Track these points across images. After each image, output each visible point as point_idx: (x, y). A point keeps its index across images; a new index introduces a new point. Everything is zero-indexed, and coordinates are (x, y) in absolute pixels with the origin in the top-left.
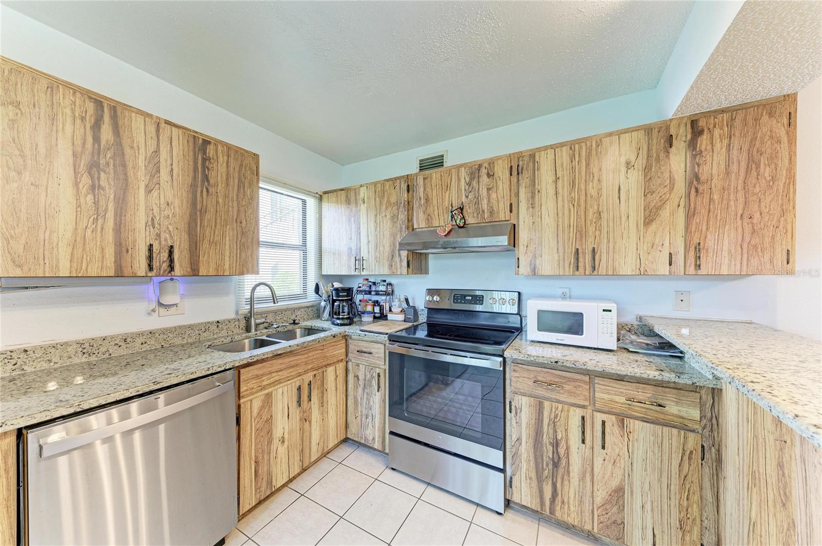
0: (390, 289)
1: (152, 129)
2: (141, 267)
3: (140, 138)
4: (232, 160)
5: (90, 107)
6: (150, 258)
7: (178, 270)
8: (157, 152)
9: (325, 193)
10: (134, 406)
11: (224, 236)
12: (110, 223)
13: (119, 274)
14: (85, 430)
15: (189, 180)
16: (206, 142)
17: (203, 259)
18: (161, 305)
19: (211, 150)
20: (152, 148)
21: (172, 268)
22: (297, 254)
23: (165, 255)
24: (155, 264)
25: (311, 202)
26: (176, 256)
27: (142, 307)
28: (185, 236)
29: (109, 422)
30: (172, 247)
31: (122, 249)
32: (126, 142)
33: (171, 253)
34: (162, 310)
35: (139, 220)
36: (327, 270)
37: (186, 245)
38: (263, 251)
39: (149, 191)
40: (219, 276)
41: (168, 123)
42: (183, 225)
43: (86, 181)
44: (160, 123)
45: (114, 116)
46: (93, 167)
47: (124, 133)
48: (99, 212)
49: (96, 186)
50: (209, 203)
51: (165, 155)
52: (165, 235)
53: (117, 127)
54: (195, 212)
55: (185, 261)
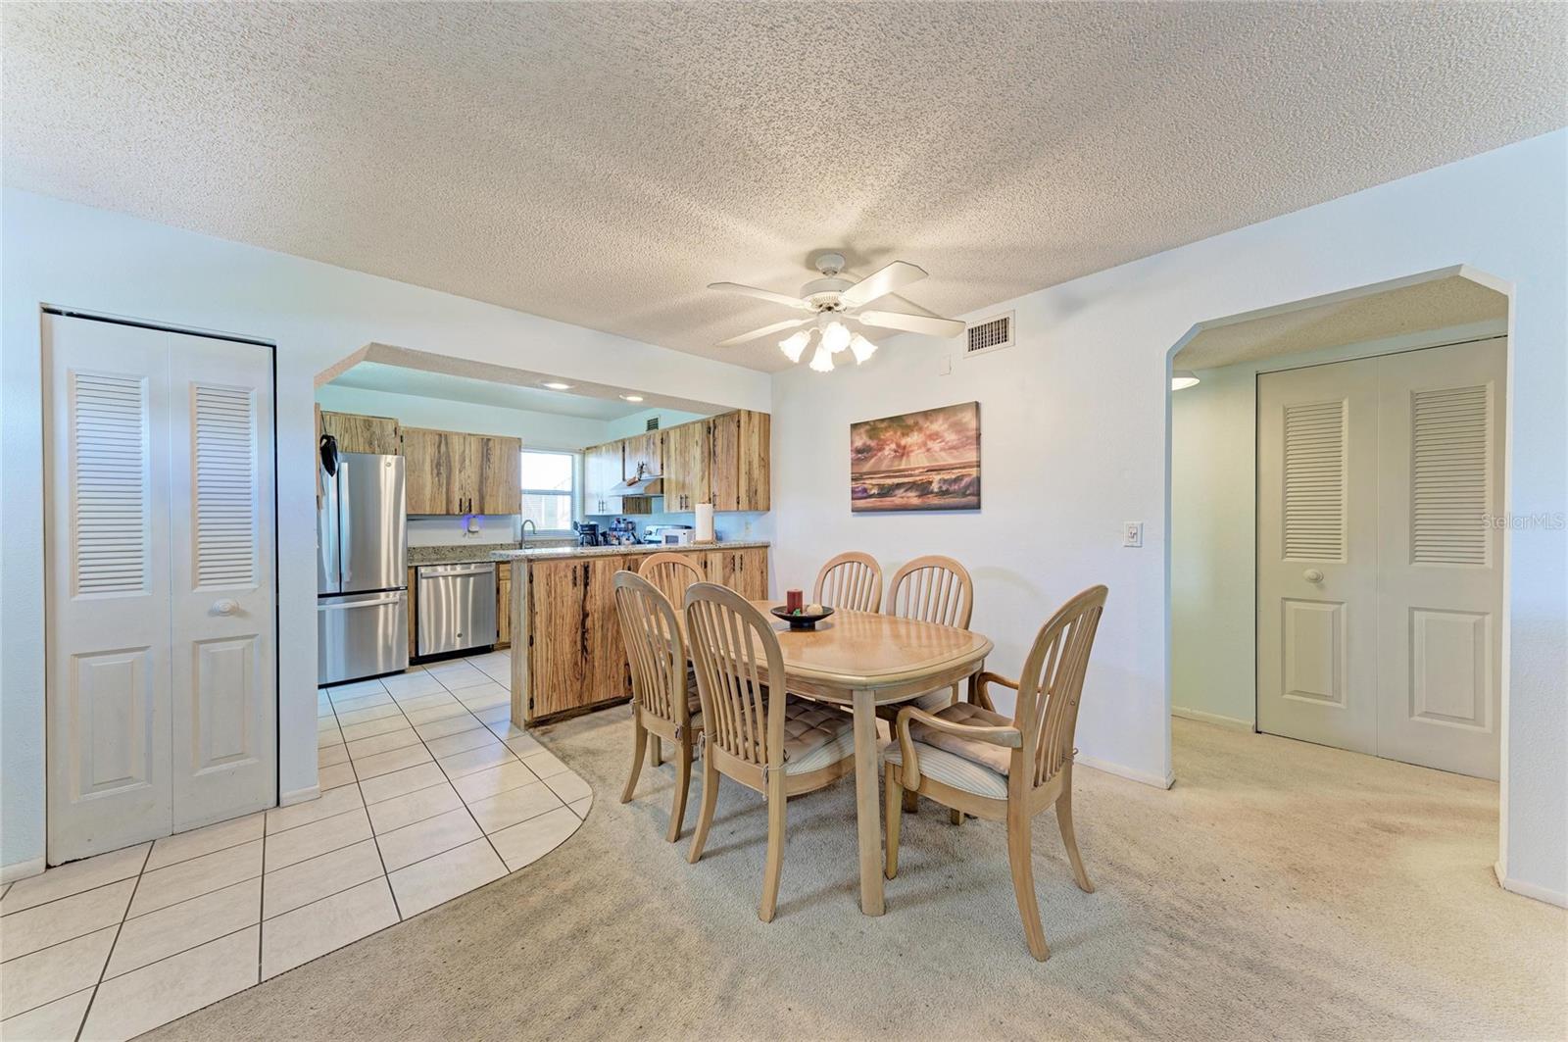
0: (630, 526)
1: (462, 440)
2: (457, 511)
3: (456, 447)
4: (503, 447)
5: (437, 437)
6: (461, 505)
7: (473, 512)
8: (464, 451)
9: (588, 449)
10: (449, 567)
11: (498, 491)
12: (444, 490)
13: (448, 514)
14: (436, 571)
15: (479, 463)
16: (489, 440)
17: (486, 506)
18: (469, 531)
19: (491, 444)
20: (461, 450)
21: (470, 510)
22: (568, 499)
23: (467, 504)
24: (463, 509)
25: (578, 457)
26: (473, 504)
27: (460, 532)
28: (477, 494)
29: (446, 570)
30: (470, 500)
31: (449, 502)
32: (450, 450)
33: (470, 503)
34: (471, 535)
35: (456, 487)
36: (589, 512)
37: (478, 498)
38: (525, 498)
39: (460, 472)
40: (495, 516)
41: (469, 435)
42: (476, 487)
43: (435, 471)
44: (465, 437)
45: (446, 439)
46: (438, 465)
47: (450, 446)
48: (440, 485)
49: (439, 474)
50: (490, 473)
51: (467, 452)
52: (467, 493)
53: (447, 444)
54: (483, 479)
55: (478, 506)
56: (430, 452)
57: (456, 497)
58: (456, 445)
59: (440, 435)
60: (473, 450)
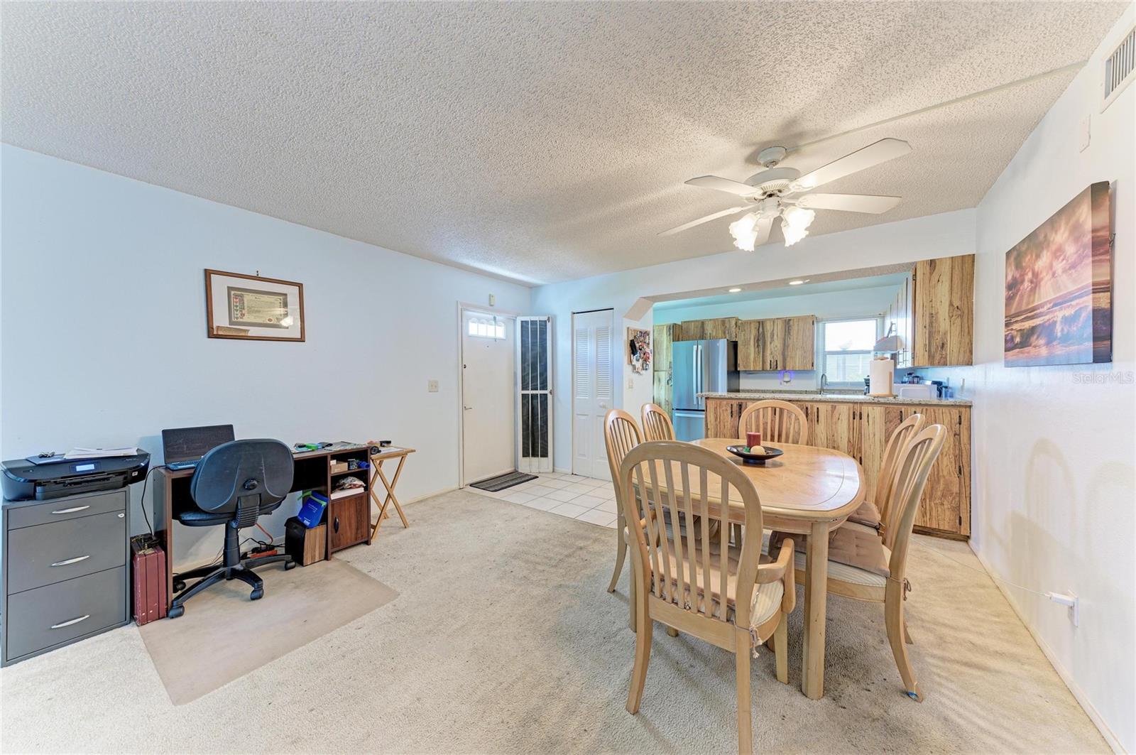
1: (772, 323)
2: (769, 369)
3: (768, 328)
5: (757, 324)
6: (771, 365)
7: (779, 369)
8: (773, 330)
11: (796, 354)
12: (761, 356)
13: (763, 370)
15: (783, 336)
16: (790, 320)
17: (788, 364)
19: (791, 323)
20: (771, 329)
21: (777, 368)
23: (775, 364)
24: (772, 367)
26: (778, 363)
28: (781, 356)
30: (777, 361)
31: (764, 362)
32: (765, 331)
35: (768, 353)
37: (782, 359)
39: (771, 343)
42: (781, 353)
43: (756, 344)
44: (774, 321)
45: (763, 324)
46: (758, 340)
47: (765, 329)
48: (759, 352)
49: (758, 346)
50: (790, 342)
51: (775, 332)
52: (775, 357)
53: (763, 329)
54: (785, 346)
55: (782, 364)
56: (754, 332)
57: (768, 358)
58: (768, 327)
59: (759, 322)
60: (779, 329)
